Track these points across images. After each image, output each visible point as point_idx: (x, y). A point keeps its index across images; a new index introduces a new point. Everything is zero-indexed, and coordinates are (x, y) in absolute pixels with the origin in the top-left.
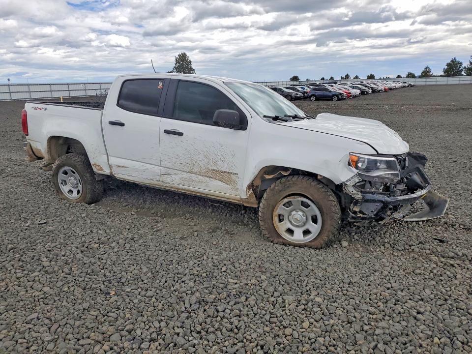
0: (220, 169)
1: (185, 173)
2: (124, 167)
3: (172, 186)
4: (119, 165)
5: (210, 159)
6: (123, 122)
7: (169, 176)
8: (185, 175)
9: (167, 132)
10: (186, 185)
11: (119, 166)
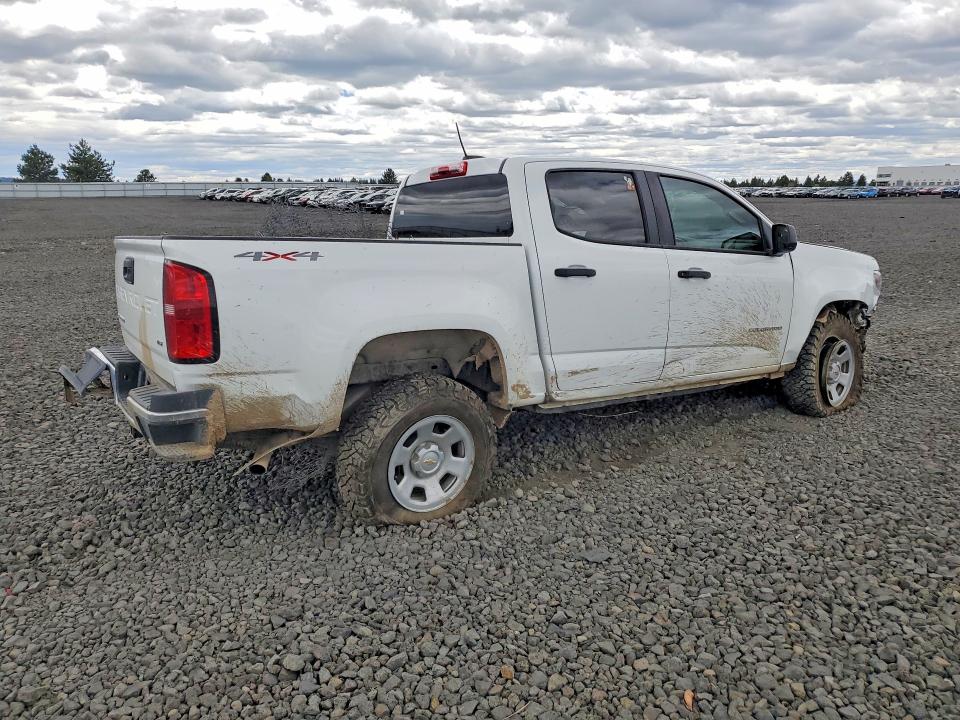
0: (761, 326)
1: (705, 349)
2: (587, 371)
3: (681, 381)
4: (574, 369)
5: (748, 313)
6: (589, 267)
7: (677, 364)
8: (707, 352)
9: (684, 275)
10: (708, 371)
11: (574, 373)
